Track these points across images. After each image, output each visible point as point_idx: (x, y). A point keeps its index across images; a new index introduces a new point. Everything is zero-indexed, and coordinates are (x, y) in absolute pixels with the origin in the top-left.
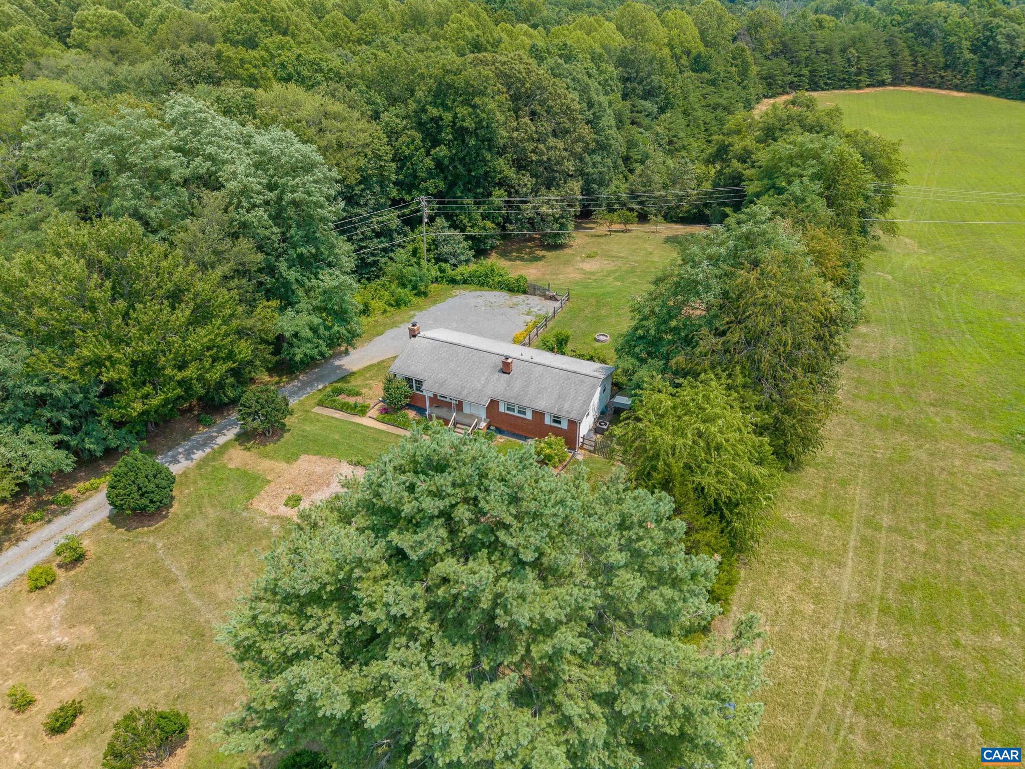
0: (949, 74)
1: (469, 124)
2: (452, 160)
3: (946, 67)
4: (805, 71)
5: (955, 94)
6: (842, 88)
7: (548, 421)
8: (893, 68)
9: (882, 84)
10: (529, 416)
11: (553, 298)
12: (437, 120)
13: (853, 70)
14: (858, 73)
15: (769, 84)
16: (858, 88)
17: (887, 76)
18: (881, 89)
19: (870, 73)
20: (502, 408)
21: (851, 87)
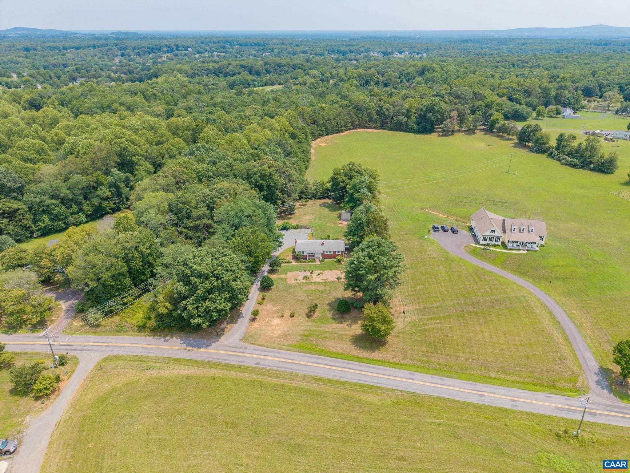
0: (371, 123)
1: (273, 185)
2: (267, 194)
3: (370, 121)
4: (323, 129)
5: (375, 131)
6: (337, 133)
7: (337, 253)
8: (352, 123)
9: (350, 129)
10: (332, 253)
11: (308, 228)
12: (261, 184)
13: (340, 126)
14: (341, 127)
15: (313, 136)
16: (343, 132)
17: (351, 127)
18: (350, 131)
19: (345, 126)
20: (325, 253)
21: (340, 132)
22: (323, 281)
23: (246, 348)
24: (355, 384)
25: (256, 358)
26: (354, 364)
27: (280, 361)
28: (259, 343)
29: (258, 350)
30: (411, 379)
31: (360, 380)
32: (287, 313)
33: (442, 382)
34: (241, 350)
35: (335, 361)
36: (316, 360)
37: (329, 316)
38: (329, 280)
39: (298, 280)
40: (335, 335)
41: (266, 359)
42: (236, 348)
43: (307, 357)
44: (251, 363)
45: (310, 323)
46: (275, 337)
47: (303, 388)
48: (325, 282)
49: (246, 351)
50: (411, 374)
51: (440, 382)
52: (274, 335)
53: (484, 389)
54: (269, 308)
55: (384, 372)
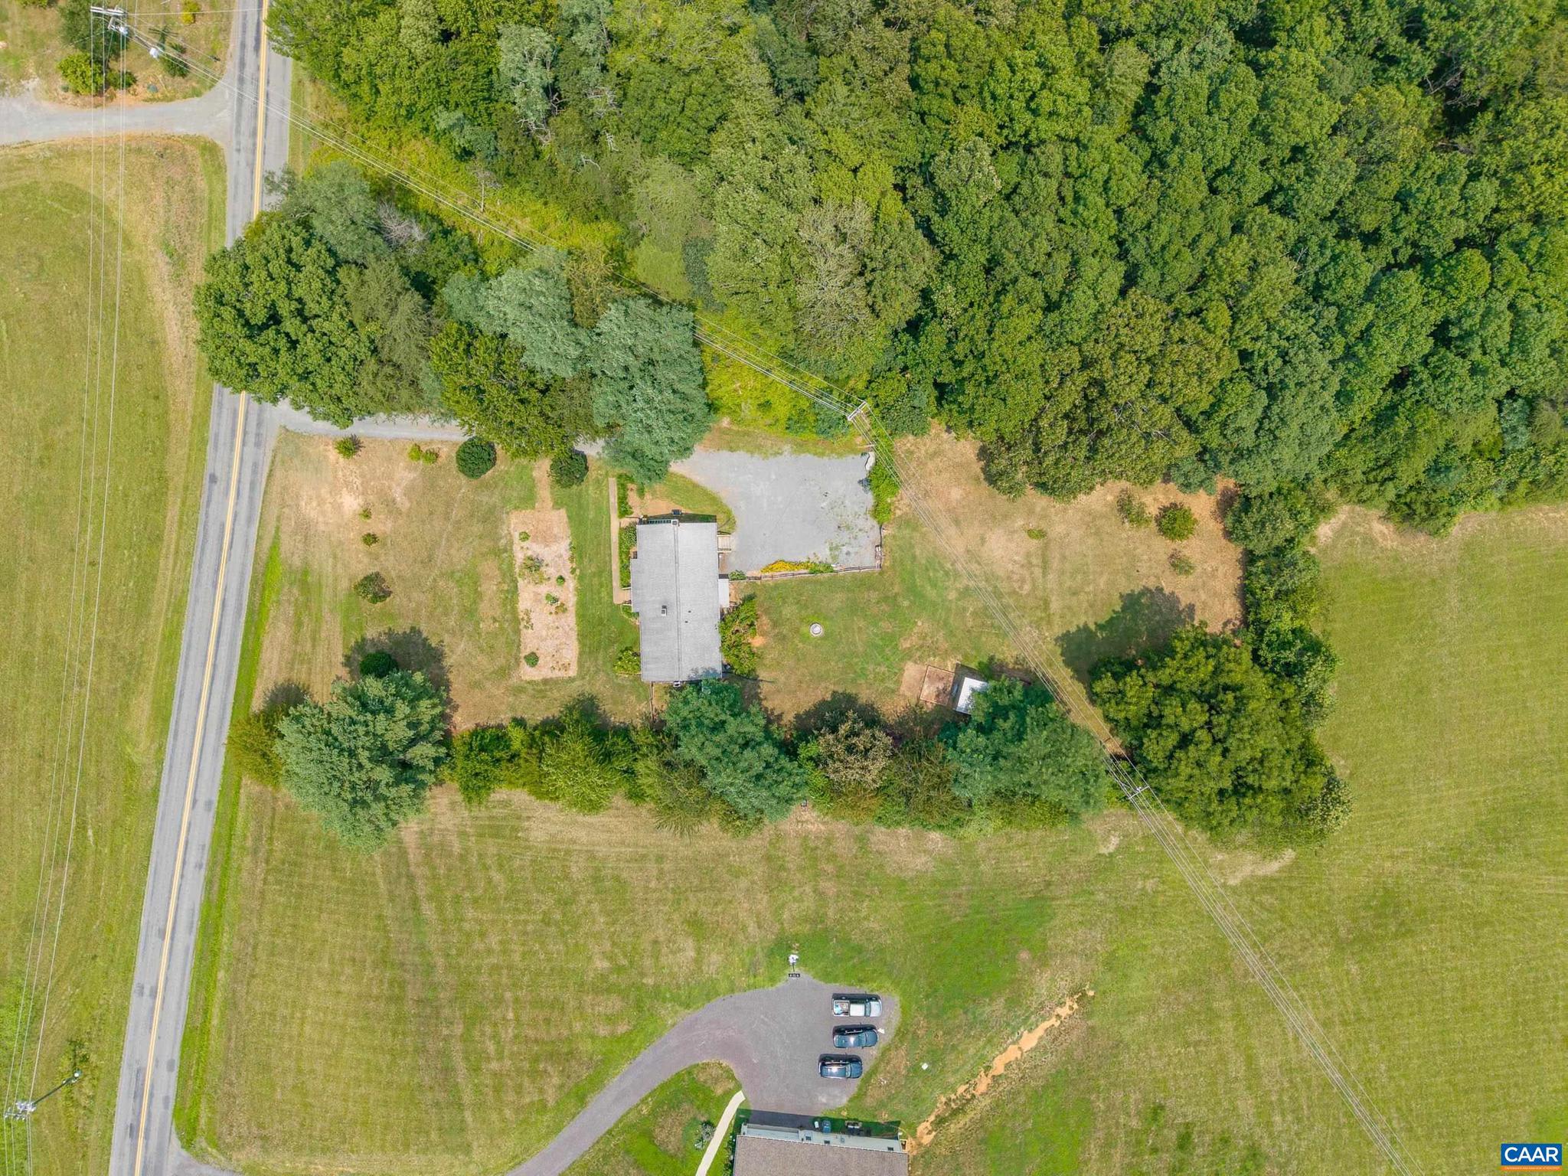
22: (521, 615)
23: (258, 444)
24: (171, 686)
25: (229, 473)
26: (228, 686)
27: (223, 525)
28: (279, 474)
29: (255, 472)
30: (195, 802)
31: (181, 696)
32: (380, 525)
33: (190, 867)
34: (251, 439)
35: (232, 645)
36: (232, 603)
37: (371, 633)
38: (524, 631)
39: (525, 544)
40: (309, 645)
41: (227, 493)
42: (259, 424)
43: (242, 584)
44: (214, 463)
45: (345, 584)
46: (298, 505)
47: (155, 579)
48: (516, 620)
49: (250, 448)
50: (209, 804)
51: (192, 860)
52: (303, 503)
53: (180, 947)
54: (397, 476)
55: (209, 749)
